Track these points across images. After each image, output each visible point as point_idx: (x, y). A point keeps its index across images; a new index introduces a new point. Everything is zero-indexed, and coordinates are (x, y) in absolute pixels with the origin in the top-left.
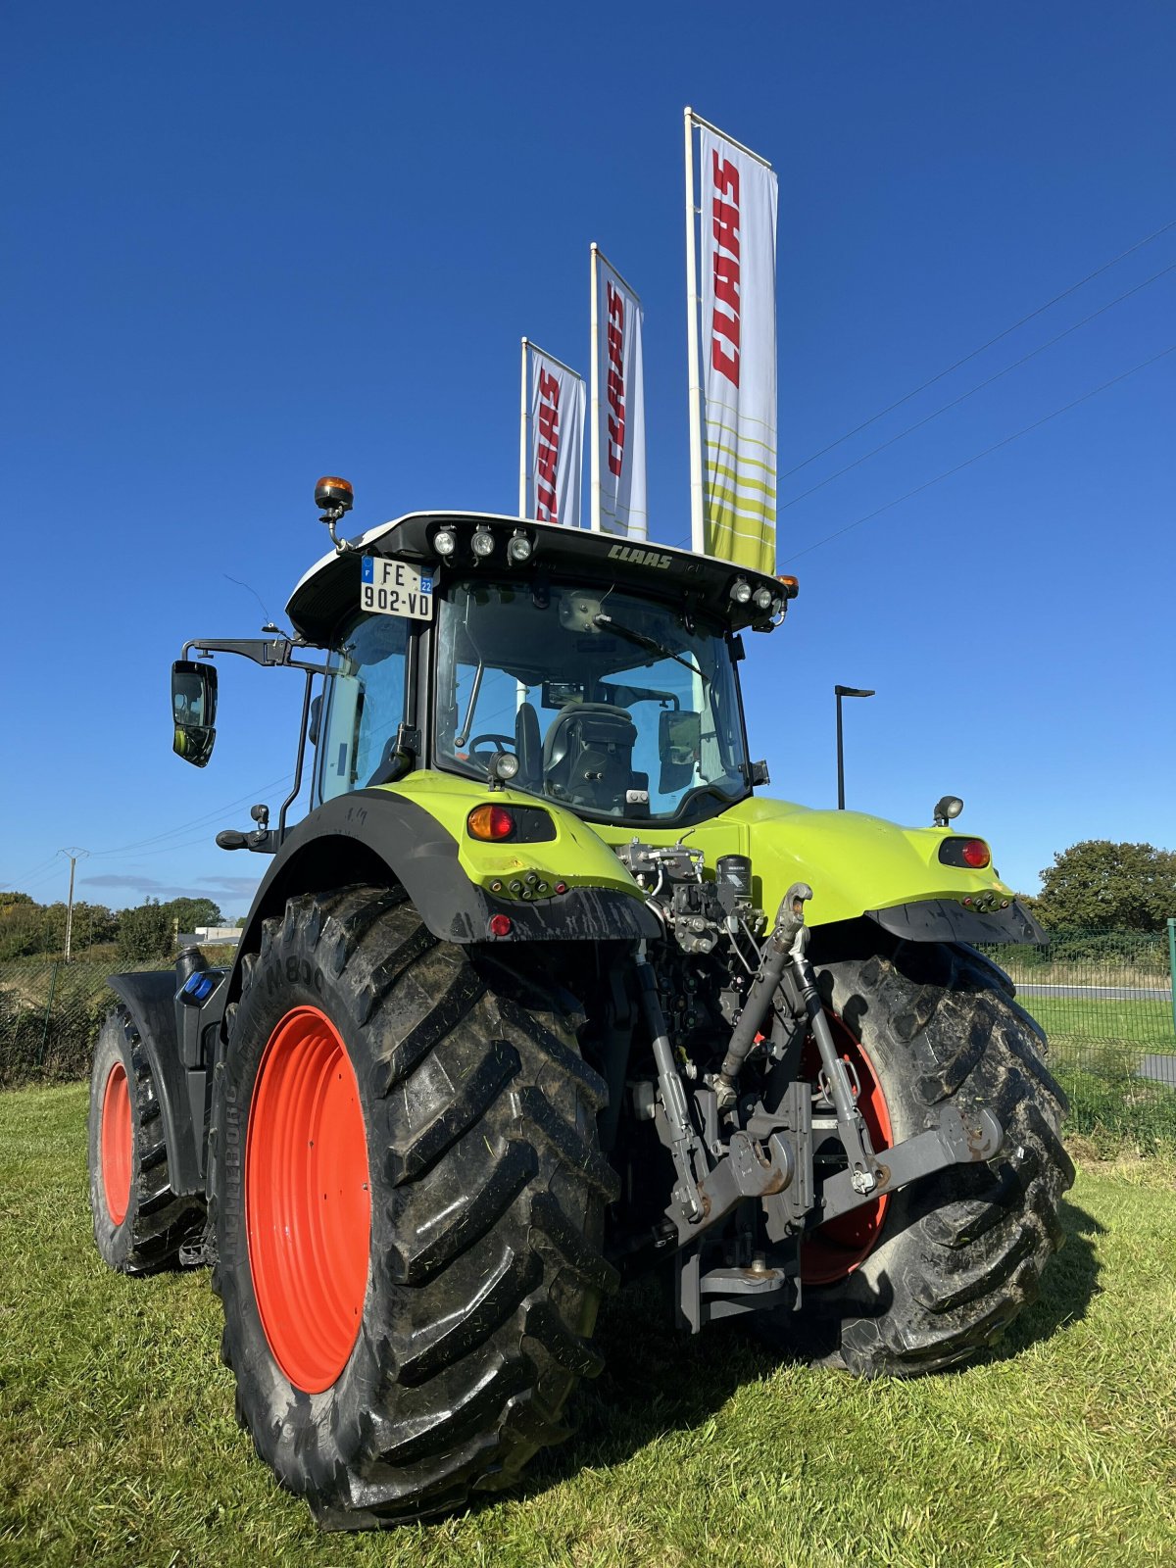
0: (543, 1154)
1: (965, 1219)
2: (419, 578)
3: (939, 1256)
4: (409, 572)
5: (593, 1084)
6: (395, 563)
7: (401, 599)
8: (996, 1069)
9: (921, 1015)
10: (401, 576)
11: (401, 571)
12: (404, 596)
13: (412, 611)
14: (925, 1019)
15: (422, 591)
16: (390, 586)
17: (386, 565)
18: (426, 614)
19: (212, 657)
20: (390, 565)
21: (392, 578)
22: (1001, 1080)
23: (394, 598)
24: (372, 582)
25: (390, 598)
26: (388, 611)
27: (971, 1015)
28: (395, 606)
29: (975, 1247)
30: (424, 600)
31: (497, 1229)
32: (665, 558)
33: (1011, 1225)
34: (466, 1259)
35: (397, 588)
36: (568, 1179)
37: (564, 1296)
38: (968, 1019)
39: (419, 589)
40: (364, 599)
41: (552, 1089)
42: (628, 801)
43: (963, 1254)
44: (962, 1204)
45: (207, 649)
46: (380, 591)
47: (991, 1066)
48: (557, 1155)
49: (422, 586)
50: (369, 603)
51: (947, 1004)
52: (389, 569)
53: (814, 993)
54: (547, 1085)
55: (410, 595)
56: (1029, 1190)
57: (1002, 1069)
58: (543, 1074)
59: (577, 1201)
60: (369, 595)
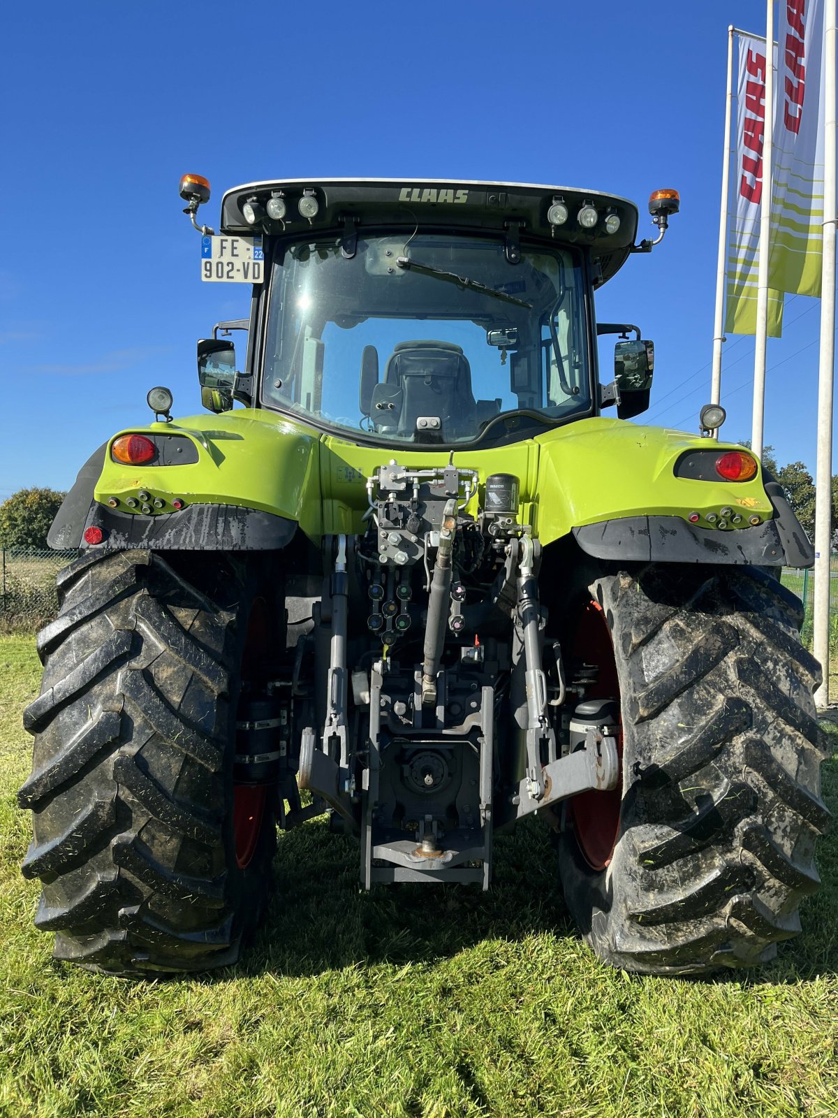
0: (139, 726)
1: (650, 843)
2: (252, 248)
3: (635, 871)
4: (242, 244)
5: (208, 672)
6: (230, 238)
7: (236, 268)
8: (714, 697)
9: (637, 634)
10: (236, 248)
11: (236, 244)
12: (238, 264)
13: (246, 277)
14: (642, 637)
15: (255, 259)
16: (227, 258)
17: (222, 241)
18: (258, 277)
19: (230, 334)
20: (226, 240)
21: (228, 251)
22: (716, 708)
23: (230, 268)
24: (210, 258)
25: (226, 269)
26: (225, 279)
27: (700, 638)
28: (231, 274)
29: (668, 871)
30: (256, 266)
31: (87, 779)
32: (460, 193)
33: (713, 858)
34: (62, 798)
35: (233, 260)
36: (161, 748)
37: (156, 841)
38: (695, 642)
39: (252, 257)
40: (204, 272)
41: (164, 674)
42: (418, 428)
43: (656, 875)
44: (653, 827)
45: (227, 329)
46: (218, 264)
47: (709, 693)
48: (151, 728)
49: (255, 254)
50: (208, 275)
51: (677, 625)
52: (225, 244)
53: (530, 606)
54: (161, 669)
55: (244, 263)
56: (740, 825)
57: (721, 697)
58: (158, 659)
59: (170, 766)
60: (208, 268)
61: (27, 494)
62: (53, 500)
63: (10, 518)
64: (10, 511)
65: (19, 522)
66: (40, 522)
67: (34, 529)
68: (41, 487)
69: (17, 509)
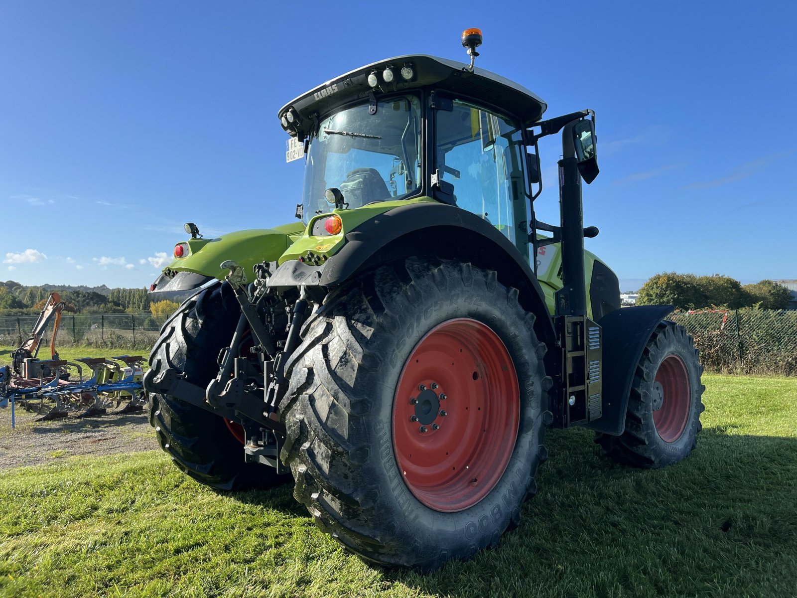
10: (296, 143)
11: (295, 141)
12: (296, 151)
21: (294, 145)
23: (294, 153)
28: (294, 156)
35: (295, 148)
46: (291, 152)
52: (292, 142)
61: (659, 277)
62: (678, 280)
63: (648, 295)
64: (647, 290)
65: (654, 297)
66: (668, 296)
67: (664, 302)
68: (669, 272)
69: (653, 288)
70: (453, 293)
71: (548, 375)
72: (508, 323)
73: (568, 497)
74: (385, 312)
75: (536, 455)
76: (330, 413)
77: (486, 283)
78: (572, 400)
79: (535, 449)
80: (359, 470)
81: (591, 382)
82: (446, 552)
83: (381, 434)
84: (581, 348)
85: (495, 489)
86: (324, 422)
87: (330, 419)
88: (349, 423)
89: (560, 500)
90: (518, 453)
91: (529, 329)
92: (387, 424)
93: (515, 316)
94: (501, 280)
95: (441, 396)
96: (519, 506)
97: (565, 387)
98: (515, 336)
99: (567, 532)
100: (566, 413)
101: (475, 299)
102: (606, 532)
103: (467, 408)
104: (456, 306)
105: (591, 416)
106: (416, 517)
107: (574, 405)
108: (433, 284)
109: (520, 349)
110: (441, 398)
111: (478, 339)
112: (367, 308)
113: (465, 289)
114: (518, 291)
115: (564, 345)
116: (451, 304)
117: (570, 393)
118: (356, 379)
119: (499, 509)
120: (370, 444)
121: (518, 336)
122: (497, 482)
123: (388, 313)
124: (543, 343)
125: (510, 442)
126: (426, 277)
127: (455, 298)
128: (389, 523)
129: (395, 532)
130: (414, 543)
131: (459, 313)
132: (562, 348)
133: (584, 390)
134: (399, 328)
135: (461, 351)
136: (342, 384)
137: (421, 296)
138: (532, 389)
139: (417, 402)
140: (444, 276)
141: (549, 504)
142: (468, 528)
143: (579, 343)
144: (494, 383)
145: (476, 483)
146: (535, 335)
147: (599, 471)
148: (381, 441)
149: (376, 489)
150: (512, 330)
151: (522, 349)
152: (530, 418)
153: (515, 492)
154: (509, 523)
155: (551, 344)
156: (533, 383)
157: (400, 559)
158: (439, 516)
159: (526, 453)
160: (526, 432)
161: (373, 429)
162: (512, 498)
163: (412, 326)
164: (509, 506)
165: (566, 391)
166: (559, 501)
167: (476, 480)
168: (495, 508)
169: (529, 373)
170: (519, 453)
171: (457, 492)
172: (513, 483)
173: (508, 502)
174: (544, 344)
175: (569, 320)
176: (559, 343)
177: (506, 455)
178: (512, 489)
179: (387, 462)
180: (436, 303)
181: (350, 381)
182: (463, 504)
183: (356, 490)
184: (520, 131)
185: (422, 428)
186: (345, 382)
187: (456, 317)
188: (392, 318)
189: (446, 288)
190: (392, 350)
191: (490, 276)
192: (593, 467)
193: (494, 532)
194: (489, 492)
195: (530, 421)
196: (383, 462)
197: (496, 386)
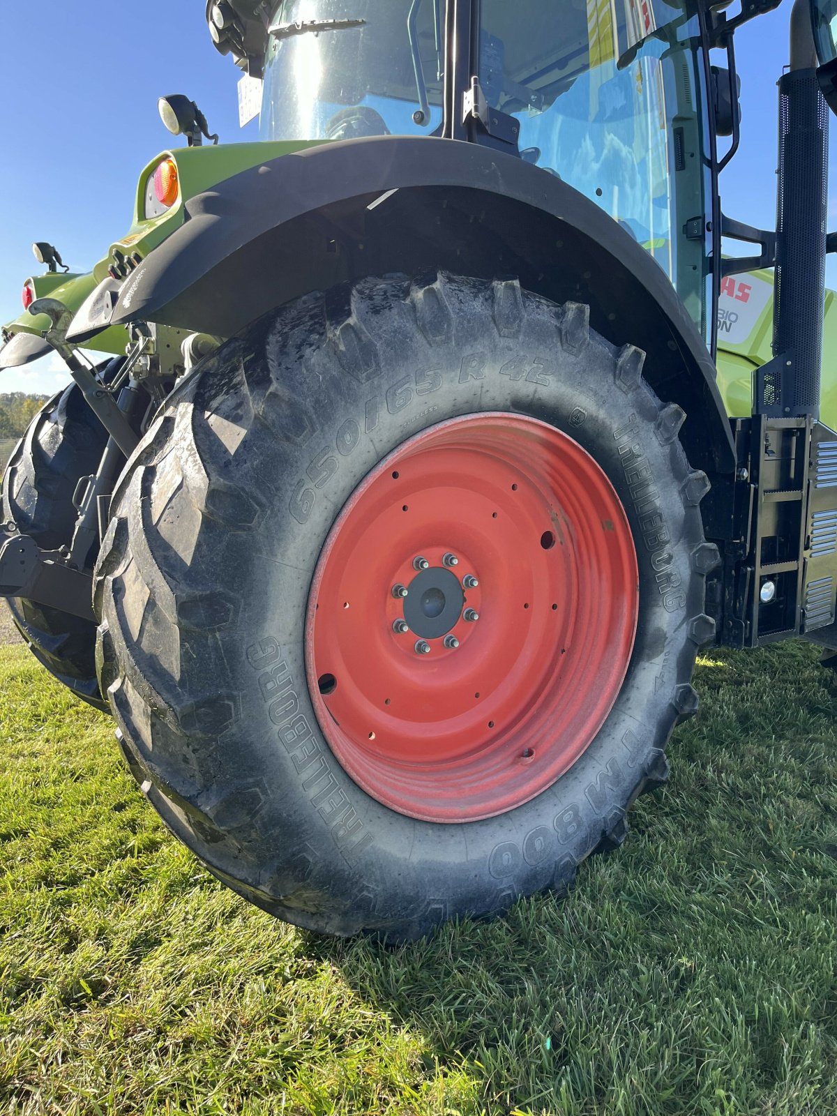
70: (468, 351)
71: (708, 540)
72: (615, 426)
73: (747, 775)
74: (271, 389)
75: (671, 705)
76: (144, 618)
77: (560, 330)
78: (767, 592)
79: (669, 693)
80: (211, 748)
81: (813, 555)
82: (442, 906)
83: (269, 669)
84: (796, 484)
85: (570, 773)
86: (135, 639)
87: (146, 634)
88: (182, 645)
89: (730, 781)
90: (628, 699)
91: (667, 440)
92: (287, 647)
93: (633, 411)
94: (600, 325)
95: (467, 580)
96: (624, 807)
97: (753, 564)
98: (632, 456)
99: (725, 863)
100: (749, 616)
101: (528, 368)
102: (813, 871)
103: (526, 606)
104: (477, 383)
105: (808, 622)
106: (368, 838)
107: (771, 601)
108: (410, 327)
109: (643, 485)
110: (467, 585)
111: (547, 463)
112: (240, 383)
113: (502, 342)
114: (644, 355)
115: (755, 478)
116: (463, 378)
117: (761, 577)
118: (198, 546)
119: (576, 814)
120: (235, 693)
121: (639, 456)
122: (577, 758)
123: (280, 393)
124: (700, 471)
125: (613, 678)
126: (395, 311)
127: (474, 364)
128: (293, 855)
129: (311, 871)
130: (361, 890)
131: (486, 400)
132: (749, 484)
133: (796, 572)
134: (314, 431)
135: (514, 487)
136: (166, 558)
137: (376, 355)
138: (669, 571)
139: (405, 593)
140: (442, 308)
141: (706, 789)
142: (498, 854)
143: (792, 475)
144: (585, 558)
145: (529, 760)
146: (682, 455)
147: (824, 721)
148: (270, 686)
149: (258, 786)
150: (625, 443)
151: (648, 485)
152: (659, 629)
153: (617, 779)
154: (599, 839)
155: (721, 476)
156: (671, 557)
157: (327, 923)
158: (430, 832)
159: (646, 700)
160: (650, 658)
161: (244, 658)
162: (608, 791)
163: (351, 425)
164: (599, 808)
165: (753, 573)
166: (728, 784)
167: (530, 753)
168: (566, 811)
169: (663, 536)
170: (632, 699)
171: (488, 776)
172: (613, 762)
173: (599, 801)
174: (704, 474)
175: (772, 426)
176: (746, 474)
177: (601, 703)
178: (610, 774)
179: (288, 729)
180: (420, 375)
181: (185, 550)
182: (493, 803)
183: (206, 788)
184: (696, 17)
185: (420, 645)
186: (176, 553)
187: (481, 410)
188: (292, 404)
189: (449, 338)
190: (295, 481)
191: (570, 315)
192: (813, 710)
193: (561, 859)
194: (555, 780)
195: (661, 638)
196: (276, 728)
197: (590, 563)
